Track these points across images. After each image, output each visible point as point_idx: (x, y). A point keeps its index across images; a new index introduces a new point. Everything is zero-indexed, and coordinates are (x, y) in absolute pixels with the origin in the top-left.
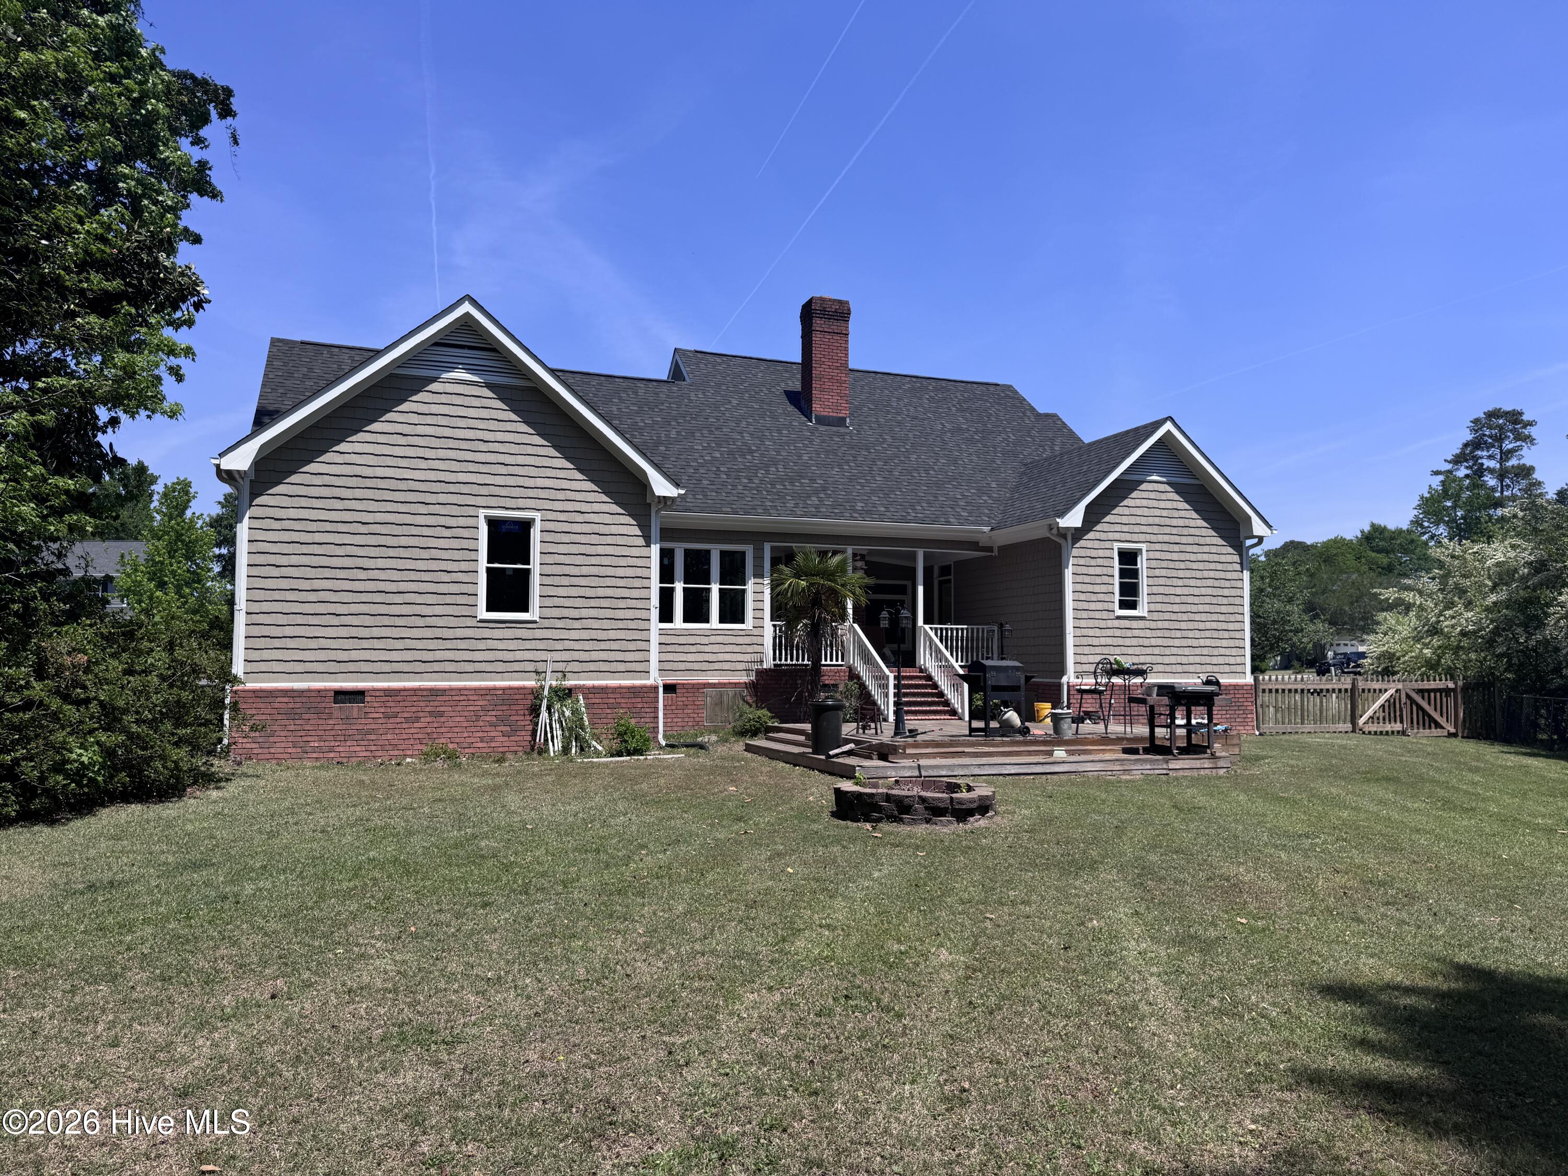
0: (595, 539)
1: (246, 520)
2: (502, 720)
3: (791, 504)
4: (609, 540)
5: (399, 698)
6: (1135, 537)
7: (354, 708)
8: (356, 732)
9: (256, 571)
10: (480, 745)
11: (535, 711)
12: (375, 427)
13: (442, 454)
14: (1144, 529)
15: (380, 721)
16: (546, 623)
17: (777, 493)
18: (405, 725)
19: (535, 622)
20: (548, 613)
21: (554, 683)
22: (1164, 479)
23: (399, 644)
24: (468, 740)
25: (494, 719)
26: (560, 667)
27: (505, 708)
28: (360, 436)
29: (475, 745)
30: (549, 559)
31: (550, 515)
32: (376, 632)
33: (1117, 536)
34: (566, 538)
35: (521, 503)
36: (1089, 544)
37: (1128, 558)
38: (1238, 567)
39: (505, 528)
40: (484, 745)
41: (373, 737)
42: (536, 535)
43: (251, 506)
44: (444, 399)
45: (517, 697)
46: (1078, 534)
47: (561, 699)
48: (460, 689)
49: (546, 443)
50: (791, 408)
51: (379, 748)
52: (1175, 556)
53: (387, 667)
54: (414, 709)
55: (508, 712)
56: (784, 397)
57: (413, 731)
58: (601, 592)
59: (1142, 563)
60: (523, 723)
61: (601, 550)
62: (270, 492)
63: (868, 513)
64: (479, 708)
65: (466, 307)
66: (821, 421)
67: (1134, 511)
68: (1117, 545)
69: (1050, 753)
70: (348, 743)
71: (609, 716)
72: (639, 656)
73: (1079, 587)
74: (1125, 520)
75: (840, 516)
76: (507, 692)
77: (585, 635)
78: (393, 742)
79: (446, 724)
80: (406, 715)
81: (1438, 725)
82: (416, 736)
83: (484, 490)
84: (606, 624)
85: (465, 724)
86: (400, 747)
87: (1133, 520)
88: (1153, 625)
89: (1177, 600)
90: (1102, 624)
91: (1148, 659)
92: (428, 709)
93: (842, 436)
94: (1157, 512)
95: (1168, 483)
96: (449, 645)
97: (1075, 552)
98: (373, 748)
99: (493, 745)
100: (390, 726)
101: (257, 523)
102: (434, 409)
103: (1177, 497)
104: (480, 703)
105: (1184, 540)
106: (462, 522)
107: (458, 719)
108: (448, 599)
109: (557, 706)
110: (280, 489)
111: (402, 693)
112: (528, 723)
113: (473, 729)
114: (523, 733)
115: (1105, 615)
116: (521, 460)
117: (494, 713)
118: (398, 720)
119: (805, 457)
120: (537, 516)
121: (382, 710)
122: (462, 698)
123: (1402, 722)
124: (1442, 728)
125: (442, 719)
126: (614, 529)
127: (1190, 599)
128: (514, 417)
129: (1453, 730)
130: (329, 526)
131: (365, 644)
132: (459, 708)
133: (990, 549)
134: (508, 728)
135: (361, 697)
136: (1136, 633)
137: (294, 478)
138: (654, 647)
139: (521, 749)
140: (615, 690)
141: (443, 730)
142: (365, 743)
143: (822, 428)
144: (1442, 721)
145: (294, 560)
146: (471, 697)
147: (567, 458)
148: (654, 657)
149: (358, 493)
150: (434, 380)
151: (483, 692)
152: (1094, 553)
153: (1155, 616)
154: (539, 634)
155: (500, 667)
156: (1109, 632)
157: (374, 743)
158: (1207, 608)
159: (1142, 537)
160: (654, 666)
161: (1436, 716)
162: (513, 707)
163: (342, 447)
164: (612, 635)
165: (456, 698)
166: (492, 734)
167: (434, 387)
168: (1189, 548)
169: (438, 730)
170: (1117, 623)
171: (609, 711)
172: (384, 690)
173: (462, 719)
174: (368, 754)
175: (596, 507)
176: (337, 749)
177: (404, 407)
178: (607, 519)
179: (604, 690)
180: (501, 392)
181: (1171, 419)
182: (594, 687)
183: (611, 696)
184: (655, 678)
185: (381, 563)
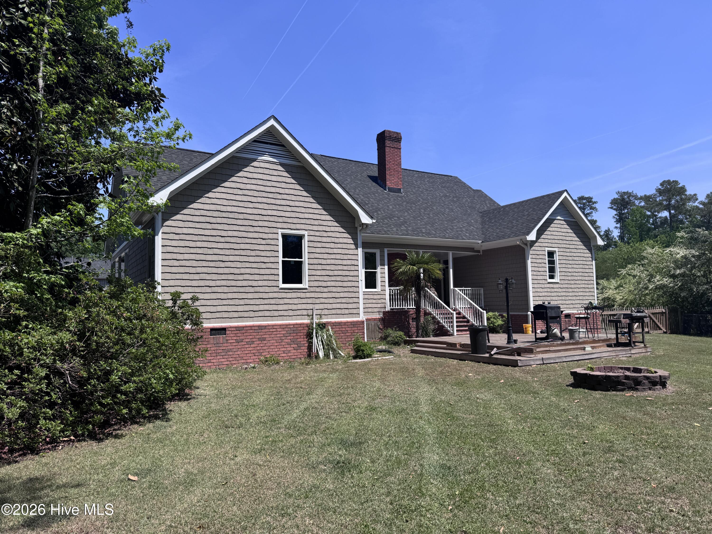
0: (332, 245)
1: (160, 234)
2: (293, 341)
3: (395, 229)
4: (339, 246)
5: (243, 331)
6: (553, 245)
7: (221, 337)
8: (222, 351)
9: (166, 263)
10: (283, 355)
11: (309, 336)
12: (226, 184)
13: (260, 200)
14: (556, 241)
15: (234, 344)
16: (312, 289)
17: (387, 224)
18: (246, 346)
19: (306, 289)
20: (312, 284)
21: (317, 321)
22: (563, 219)
23: (242, 302)
24: (278, 353)
25: (290, 341)
26: (319, 312)
27: (295, 335)
28: (219, 189)
29: (281, 355)
30: (312, 256)
31: (312, 233)
32: (230, 296)
33: (546, 245)
34: (319, 245)
35: (298, 226)
36: (536, 248)
37: (551, 254)
38: (590, 259)
39: (290, 239)
40: (285, 355)
41: (231, 353)
42: (305, 244)
43: (162, 226)
44: (260, 170)
45: (300, 329)
46: (533, 243)
47: (322, 329)
48: (273, 326)
49: (308, 195)
50: (374, 184)
51: (234, 359)
52: (568, 254)
53: (236, 315)
54: (251, 337)
55: (296, 337)
56: (368, 178)
57: (251, 349)
58: (336, 273)
59: (556, 257)
60: (303, 343)
61: (335, 251)
62: (172, 218)
63: (428, 234)
64: (282, 335)
65: (272, 122)
66: (391, 190)
67: (552, 233)
68: (547, 249)
69: (584, 349)
70: (218, 357)
71: (343, 337)
72: (354, 306)
73: (534, 269)
74: (549, 237)
75: (417, 235)
76: (296, 326)
77: (330, 295)
78: (241, 356)
79: (267, 345)
80: (247, 340)
81: (660, 329)
82: (252, 352)
83: (280, 220)
84: (339, 289)
85: (276, 344)
86: (244, 358)
87: (552, 237)
88: (562, 286)
89: (570, 274)
90: (543, 286)
91: (560, 302)
92: (257, 337)
93: (401, 197)
94: (561, 234)
95: (564, 220)
96: (266, 301)
97: (531, 252)
98: (231, 359)
99: (289, 354)
100: (239, 347)
101: (166, 236)
102: (255, 176)
103: (568, 227)
104: (283, 332)
105: (571, 247)
106: (271, 236)
107: (272, 341)
108: (265, 277)
109: (320, 333)
110: (178, 217)
111: (245, 329)
112: (305, 342)
113: (280, 347)
114: (304, 348)
115: (544, 282)
116: (297, 204)
117: (289, 338)
118: (243, 343)
119: (391, 207)
120: (306, 233)
121: (235, 338)
122: (274, 330)
123: (648, 328)
124: (661, 330)
125: (265, 342)
126: (341, 240)
127: (575, 274)
128: (294, 181)
129: (665, 331)
130: (204, 238)
131: (225, 302)
132: (273, 336)
133: (479, 251)
134: (296, 346)
135: (224, 332)
136: (556, 290)
137: (185, 211)
138: (361, 301)
139: (303, 356)
140: (345, 323)
141: (265, 348)
142: (227, 357)
143: (392, 194)
144: (661, 326)
145: (187, 256)
146: (278, 330)
147: (319, 203)
148: (361, 306)
149: (219, 220)
150: (255, 160)
151: (284, 327)
152: (538, 253)
153: (562, 282)
154: (308, 295)
155: (291, 313)
156: (546, 290)
157: (232, 356)
158: (580, 278)
159: (556, 245)
160: (361, 310)
161: (659, 324)
162: (298, 334)
163: (210, 195)
164: (342, 295)
165: (271, 330)
166: (289, 349)
167: (255, 164)
168: (573, 251)
169: (263, 348)
170: (548, 285)
171: (342, 335)
172: (236, 327)
173: (274, 341)
174: (228, 363)
175: (332, 229)
176: (212, 361)
177: (241, 174)
178: (338, 235)
179: (340, 323)
180: (287, 168)
181: (566, 191)
182: (335, 323)
183: (343, 327)
184: (362, 317)
185: (232, 258)
